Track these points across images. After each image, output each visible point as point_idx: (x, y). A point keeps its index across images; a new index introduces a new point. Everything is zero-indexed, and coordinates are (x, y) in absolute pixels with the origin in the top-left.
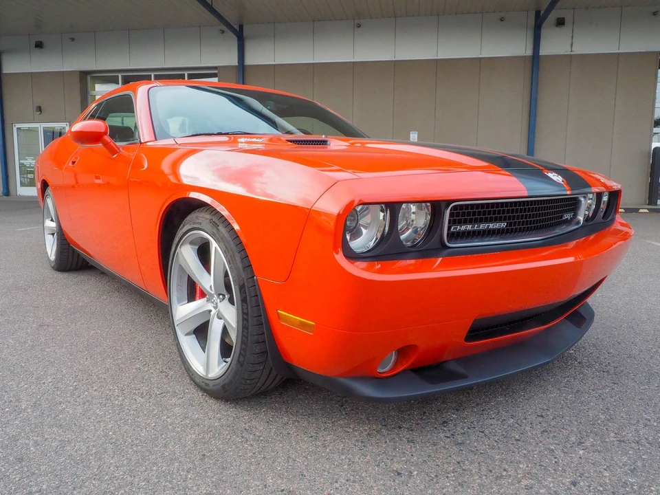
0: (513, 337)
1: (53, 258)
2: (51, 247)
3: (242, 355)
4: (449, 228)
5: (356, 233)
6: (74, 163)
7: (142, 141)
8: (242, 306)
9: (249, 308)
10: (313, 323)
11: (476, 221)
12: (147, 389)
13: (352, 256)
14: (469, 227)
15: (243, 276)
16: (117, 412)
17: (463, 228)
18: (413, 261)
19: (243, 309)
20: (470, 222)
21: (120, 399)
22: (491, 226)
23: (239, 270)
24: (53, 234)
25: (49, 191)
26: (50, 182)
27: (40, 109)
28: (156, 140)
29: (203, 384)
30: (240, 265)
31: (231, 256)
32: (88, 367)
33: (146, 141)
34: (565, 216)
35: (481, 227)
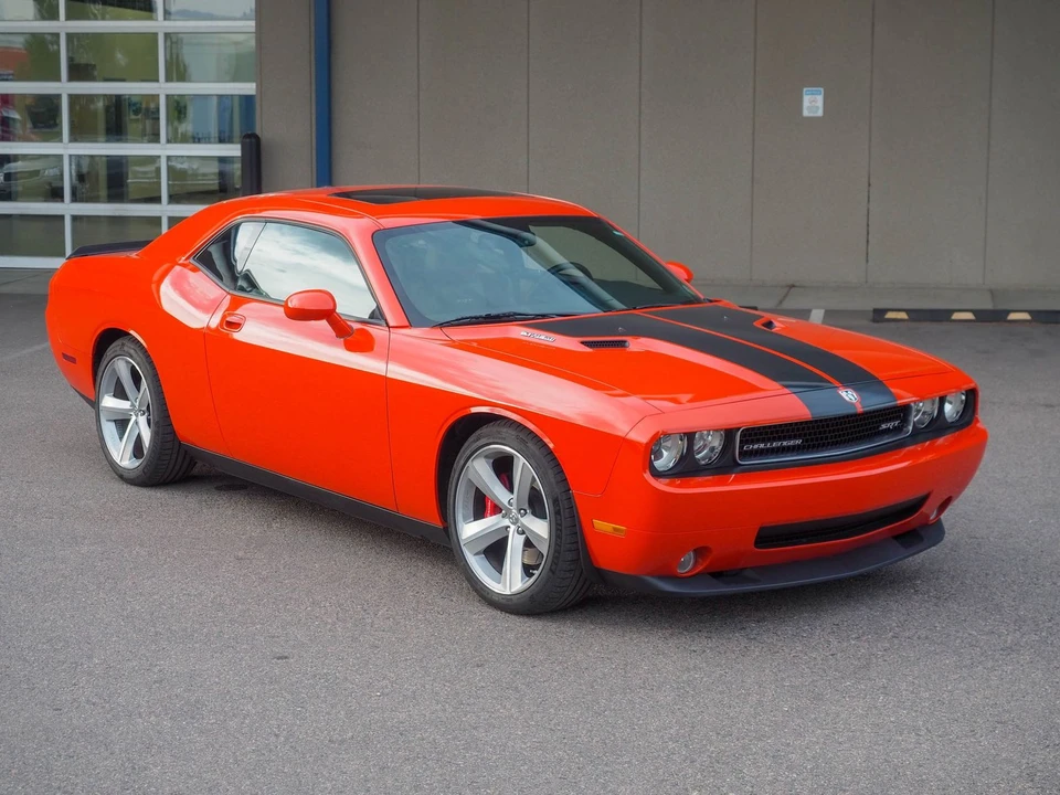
0: (818, 546)
4: (741, 448)
5: (659, 455)
7: (391, 325)
8: (558, 519)
9: (563, 519)
10: (626, 528)
11: (769, 440)
13: (657, 474)
14: (762, 446)
15: (557, 491)
17: (756, 446)
18: (710, 478)
19: (556, 522)
20: (763, 441)
22: (785, 443)
23: (552, 485)
28: (411, 325)
29: (503, 601)
30: (553, 480)
31: (543, 472)
33: (395, 324)
34: (884, 426)
35: (774, 445)
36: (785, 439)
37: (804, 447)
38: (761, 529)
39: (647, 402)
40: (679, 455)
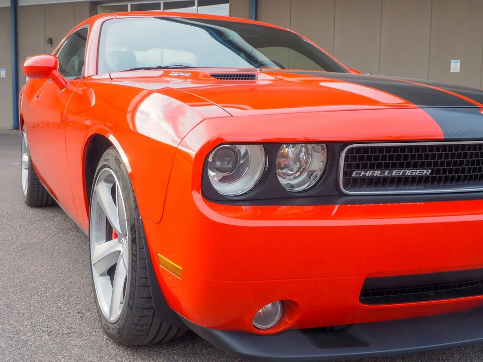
3: (131, 298)
4: (347, 171)
6: (38, 97)
7: (86, 75)
8: (132, 247)
9: (138, 249)
10: (181, 268)
11: (387, 166)
12: (57, 327)
13: (212, 197)
14: (377, 173)
15: (135, 216)
16: (20, 347)
17: (369, 173)
19: (132, 250)
20: (379, 167)
21: (29, 334)
22: (408, 173)
23: (131, 210)
25: (25, 125)
28: (97, 74)
29: (106, 327)
30: (133, 204)
31: (126, 195)
32: (14, 301)
33: (89, 75)
35: (394, 173)
36: (408, 166)
37: (434, 179)
38: (367, 280)
39: (226, 109)
40: (257, 177)
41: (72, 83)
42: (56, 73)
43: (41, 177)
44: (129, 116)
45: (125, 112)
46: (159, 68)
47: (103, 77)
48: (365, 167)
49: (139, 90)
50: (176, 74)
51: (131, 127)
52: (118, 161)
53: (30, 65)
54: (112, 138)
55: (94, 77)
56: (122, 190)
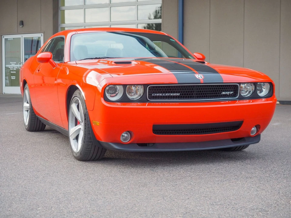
1: (27, 124)
2: (26, 118)
3: (85, 139)
4: (150, 94)
6: (39, 70)
7: (65, 62)
9: (86, 121)
10: (99, 122)
11: (164, 92)
14: (161, 95)
17: (158, 95)
20: (161, 92)
22: (172, 94)
24: (28, 111)
25: (27, 86)
26: (28, 81)
27: (22, 23)
28: (70, 61)
29: (76, 155)
33: (67, 62)
34: (224, 93)
35: (166, 95)
36: (172, 92)
37: (181, 97)
39: (111, 75)
40: (122, 95)
41: (58, 64)
42: (51, 60)
43: (37, 112)
44: (83, 78)
45: (82, 77)
46: (96, 58)
47: (73, 63)
48: (156, 93)
49: (87, 69)
50: (102, 61)
51: (84, 82)
52: (80, 94)
53: (40, 57)
54: (78, 86)
55: (68, 63)
56: (81, 103)
